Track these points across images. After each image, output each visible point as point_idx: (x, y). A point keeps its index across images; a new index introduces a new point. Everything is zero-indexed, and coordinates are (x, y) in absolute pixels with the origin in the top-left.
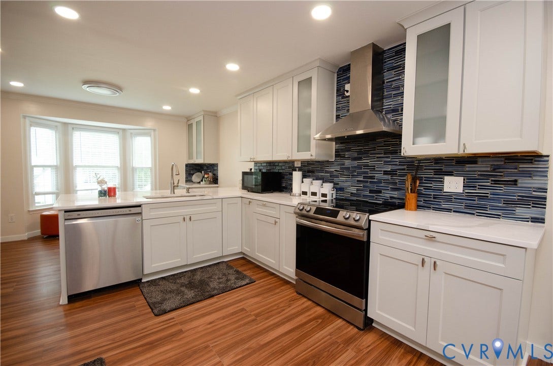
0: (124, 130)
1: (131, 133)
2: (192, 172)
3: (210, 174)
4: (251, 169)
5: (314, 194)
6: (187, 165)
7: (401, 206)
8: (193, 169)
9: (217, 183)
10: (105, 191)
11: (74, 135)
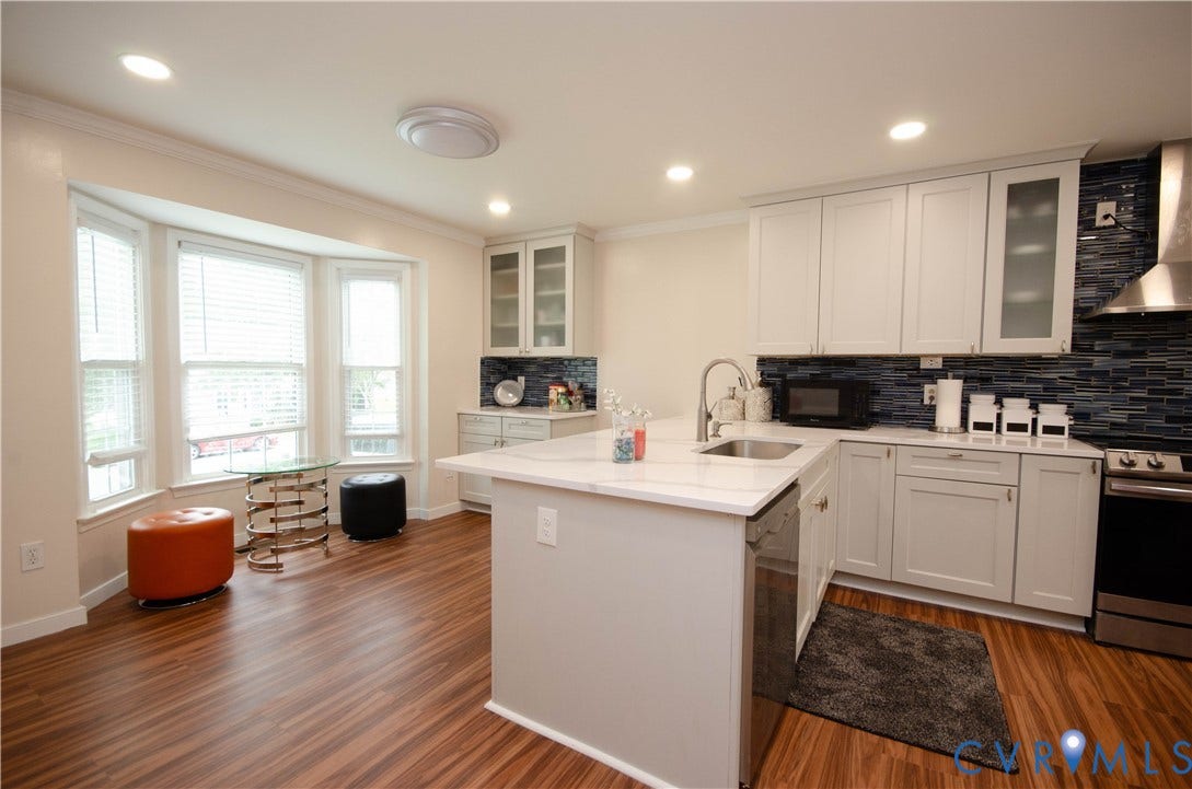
0: (317, 258)
1: (338, 270)
6: (483, 362)
8: (495, 371)
9: (594, 407)
11: (181, 264)
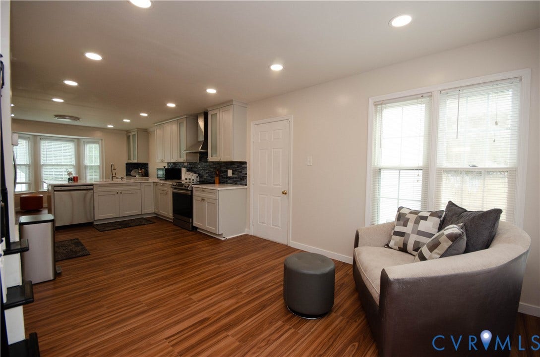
0: (78, 139)
1: (84, 142)
2: (131, 169)
3: (143, 170)
4: (165, 167)
5: (190, 179)
6: (127, 164)
7: (214, 183)
8: (131, 168)
9: (148, 176)
10: (72, 178)
11: (41, 143)
